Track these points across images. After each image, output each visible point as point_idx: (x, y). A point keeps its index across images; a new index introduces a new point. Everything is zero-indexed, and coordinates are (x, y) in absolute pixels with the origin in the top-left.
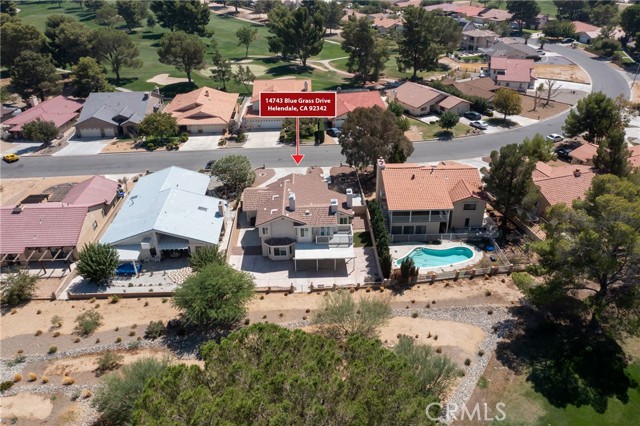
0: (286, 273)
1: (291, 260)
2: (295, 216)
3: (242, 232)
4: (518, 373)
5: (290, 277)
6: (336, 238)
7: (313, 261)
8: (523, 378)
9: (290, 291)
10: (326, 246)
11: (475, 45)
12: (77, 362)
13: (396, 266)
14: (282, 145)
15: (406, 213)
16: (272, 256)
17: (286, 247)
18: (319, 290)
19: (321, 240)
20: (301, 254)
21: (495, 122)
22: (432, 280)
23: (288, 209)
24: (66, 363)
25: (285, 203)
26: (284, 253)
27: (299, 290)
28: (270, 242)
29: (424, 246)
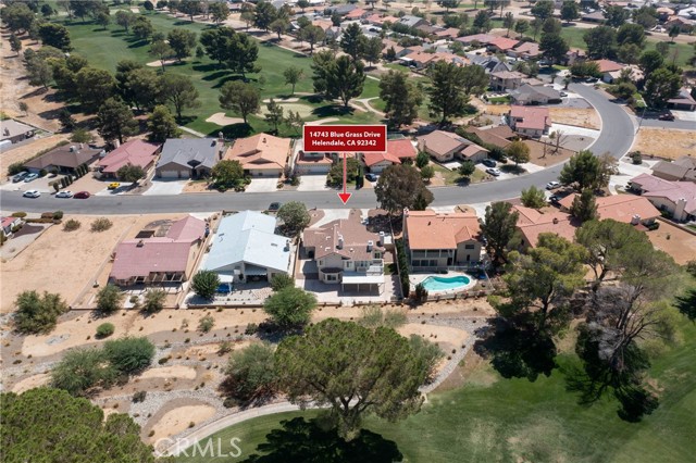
0: (336, 293)
1: (340, 284)
2: (342, 253)
3: (303, 262)
4: (485, 358)
5: (339, 295)
6: (372, 268)
7: (356, 285)
8: (489, 361)
9: (340, 305)
10: (364, 274)
11: (503, 85)
12: (204, 347)
13: (412, 289)
14: (329, 189)
15: (423, 251)
16: (326, 280)
17: (336, 275)
18: (359, 305)
19: (361, 269)
20: (347, 280)
21: (507, 169)
22: (438, 299)
23: (338, 247)
24: (197, 348)
25: (336, 243)
26: (334, 278)
27: (345, 304)
28: (326, 270)
29: (435, 275)
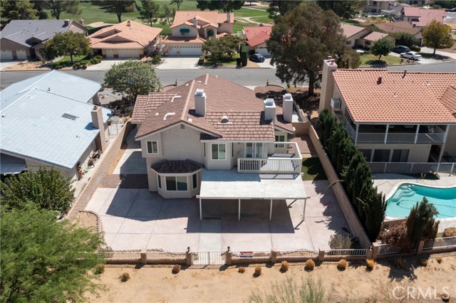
0: (184, 221)
1: (194, 200)
2: (205, 124)
5: (190, 229)
6: (272, 164)
7: (232, 203)
9: (184, 263)
10: (255, 177)
16: (164, 190)
17: (187, 177)
18: (241, 263)
19: (245, 167)
20: (211, 190)
23: (192, 112)
25: (189, 104)
26: (183, 186)
27: (202, 261)
28: (162, 166)
29: (413, 181)
